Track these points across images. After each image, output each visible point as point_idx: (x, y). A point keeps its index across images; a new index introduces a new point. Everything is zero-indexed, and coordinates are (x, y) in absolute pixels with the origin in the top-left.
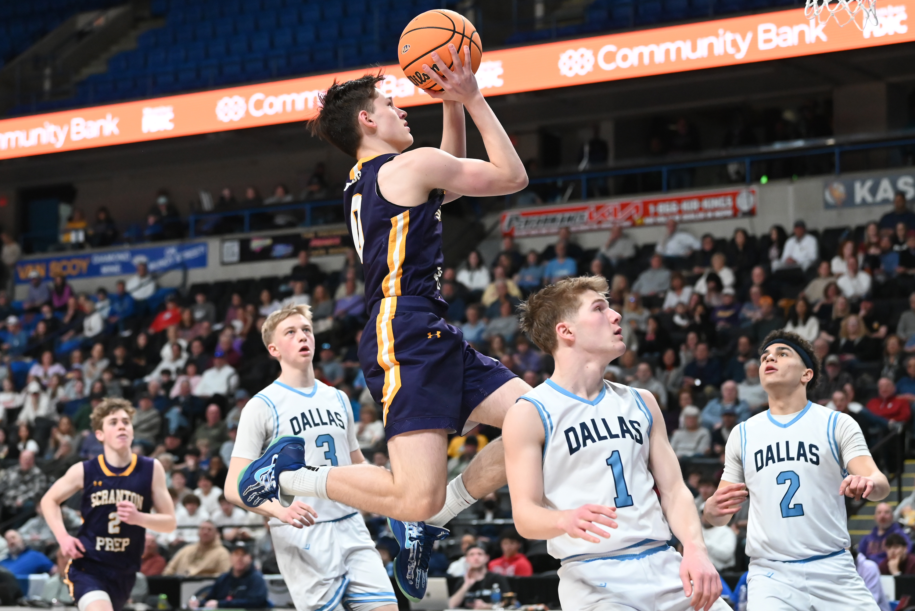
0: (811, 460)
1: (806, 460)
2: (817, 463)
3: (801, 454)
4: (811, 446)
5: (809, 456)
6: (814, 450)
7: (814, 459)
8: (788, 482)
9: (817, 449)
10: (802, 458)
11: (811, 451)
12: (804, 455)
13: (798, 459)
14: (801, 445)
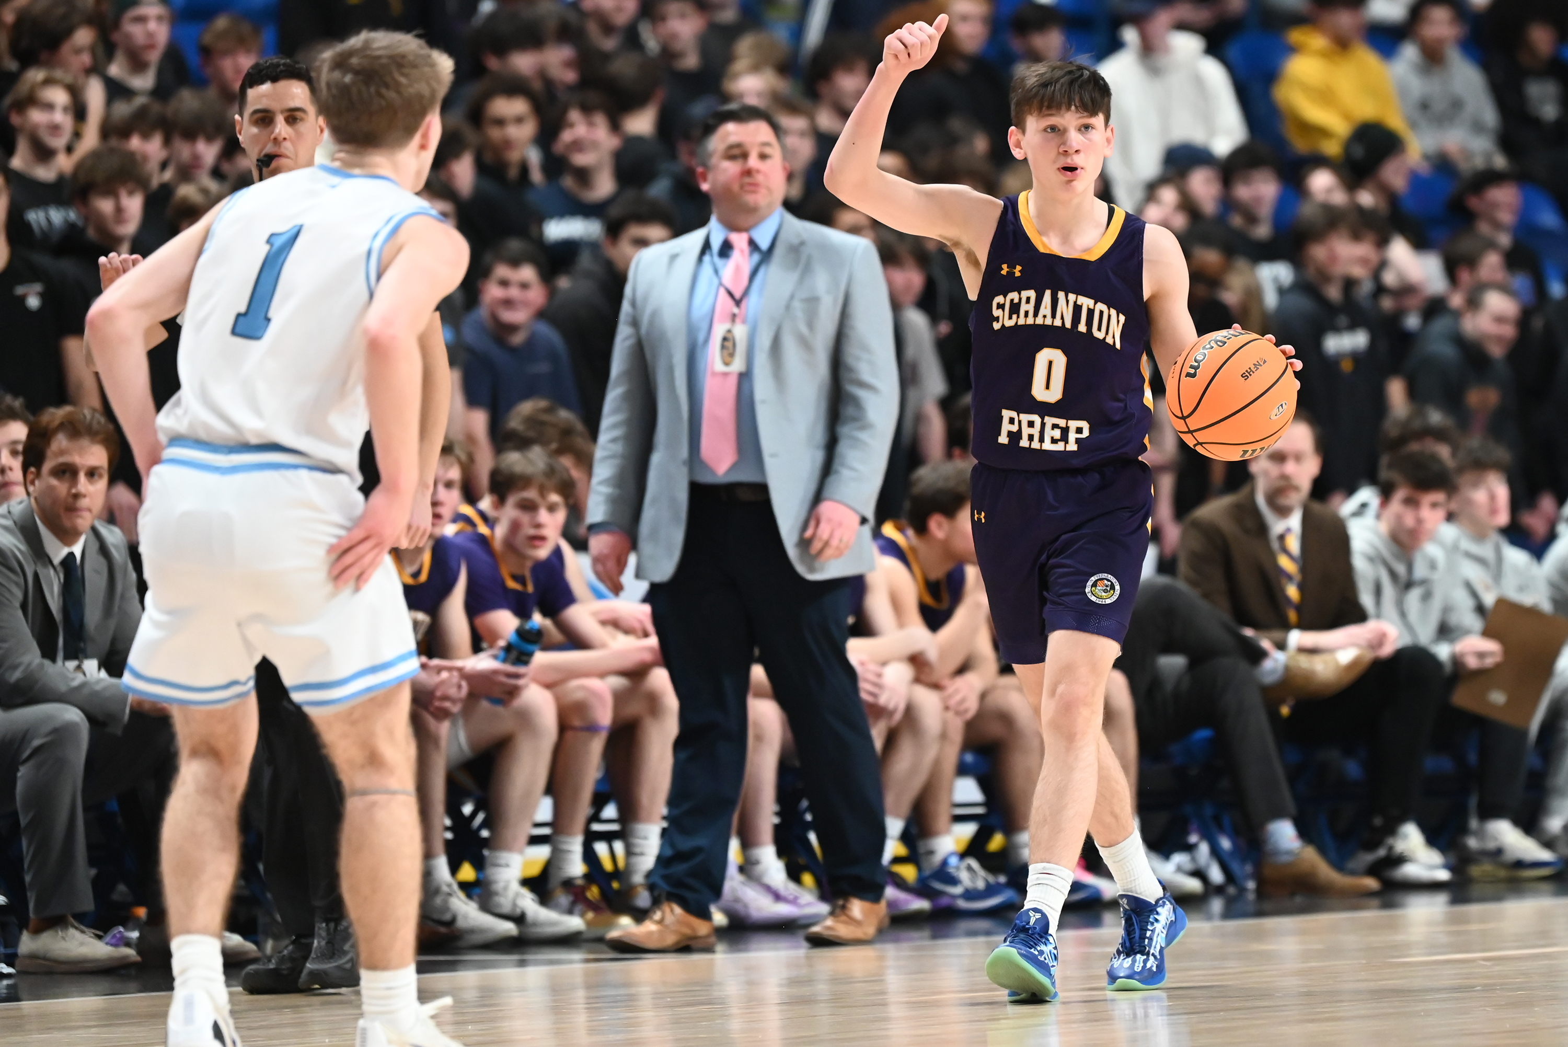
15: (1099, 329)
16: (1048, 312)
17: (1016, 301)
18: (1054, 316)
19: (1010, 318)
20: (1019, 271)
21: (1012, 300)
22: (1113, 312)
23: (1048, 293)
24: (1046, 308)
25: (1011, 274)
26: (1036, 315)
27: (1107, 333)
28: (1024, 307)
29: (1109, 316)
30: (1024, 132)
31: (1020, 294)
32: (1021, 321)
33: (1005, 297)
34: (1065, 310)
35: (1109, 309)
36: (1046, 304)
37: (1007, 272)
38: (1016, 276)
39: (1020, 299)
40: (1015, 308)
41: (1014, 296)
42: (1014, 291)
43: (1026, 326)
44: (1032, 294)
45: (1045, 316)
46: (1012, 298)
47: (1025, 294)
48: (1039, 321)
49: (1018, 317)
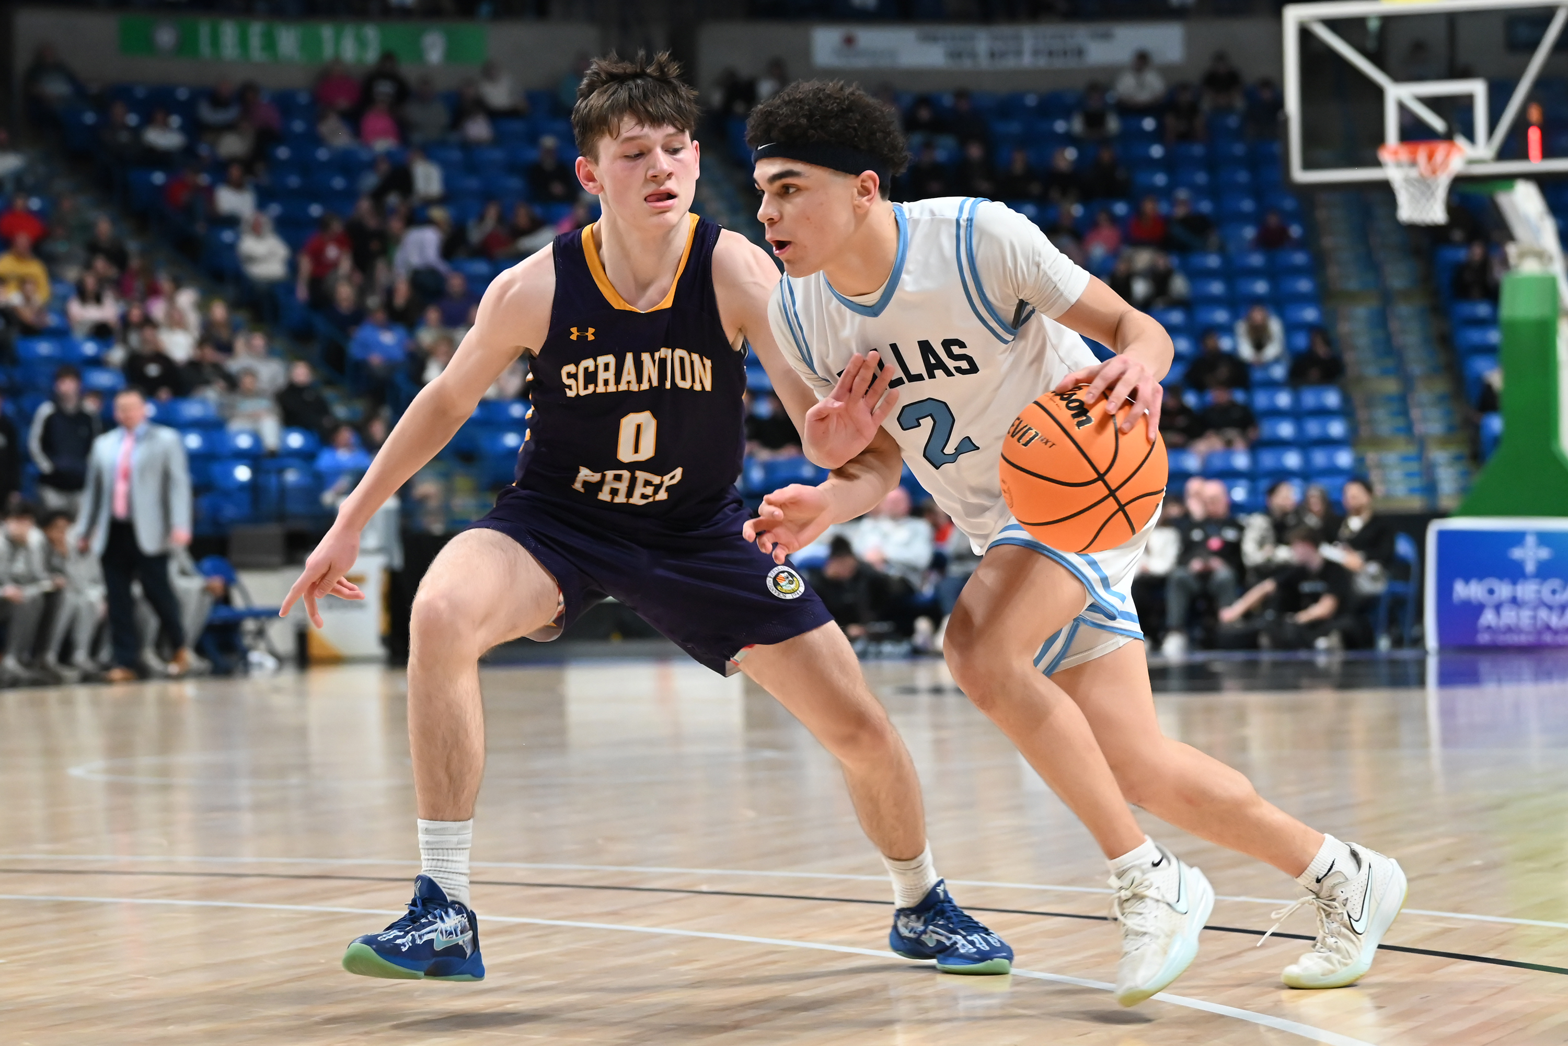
0: (958, 369)
1: (949, 373)
2: (973, 369)
3: (933, 365)
4: (947, 344)
5: (951, 364)
6: (956, 350)
7: (964, 365)
8: (927, 423)
9: (962, 345)
10: (939, 373)
11: (951, 355)
12: (941, 365)
13: (932, 376)
14: (925, 347)
15: (683, 378)
16: (633, 377)
17: (592, 369)
18: (639, 381)
19: (586, 388)
20: (592, 334)
21: (586, 369)
22: (696, 357)
23: (629, 357)
24: (629, 374)
25: (582, 338)
26: (618, 381)
27: (693, 381)
28: (602, 376)
29: (692, 363)
30: (596, 160)
31: (595, 361)
32: (601, 389)
33: (577, 366)
34: (650, 370)
35: (690, 355)
36: (629, 369)
37: (578, 336)
38: (589, 340)
39: (596, 367)
40: (591, 378)
41: (589, 363)
42: (589, 358)
43: (606, 394)
44: (610, 359)
45: (629, 382)
46: (586, 366)
47: (602, 360)
48: (623, 387)
49: (596, 386)
